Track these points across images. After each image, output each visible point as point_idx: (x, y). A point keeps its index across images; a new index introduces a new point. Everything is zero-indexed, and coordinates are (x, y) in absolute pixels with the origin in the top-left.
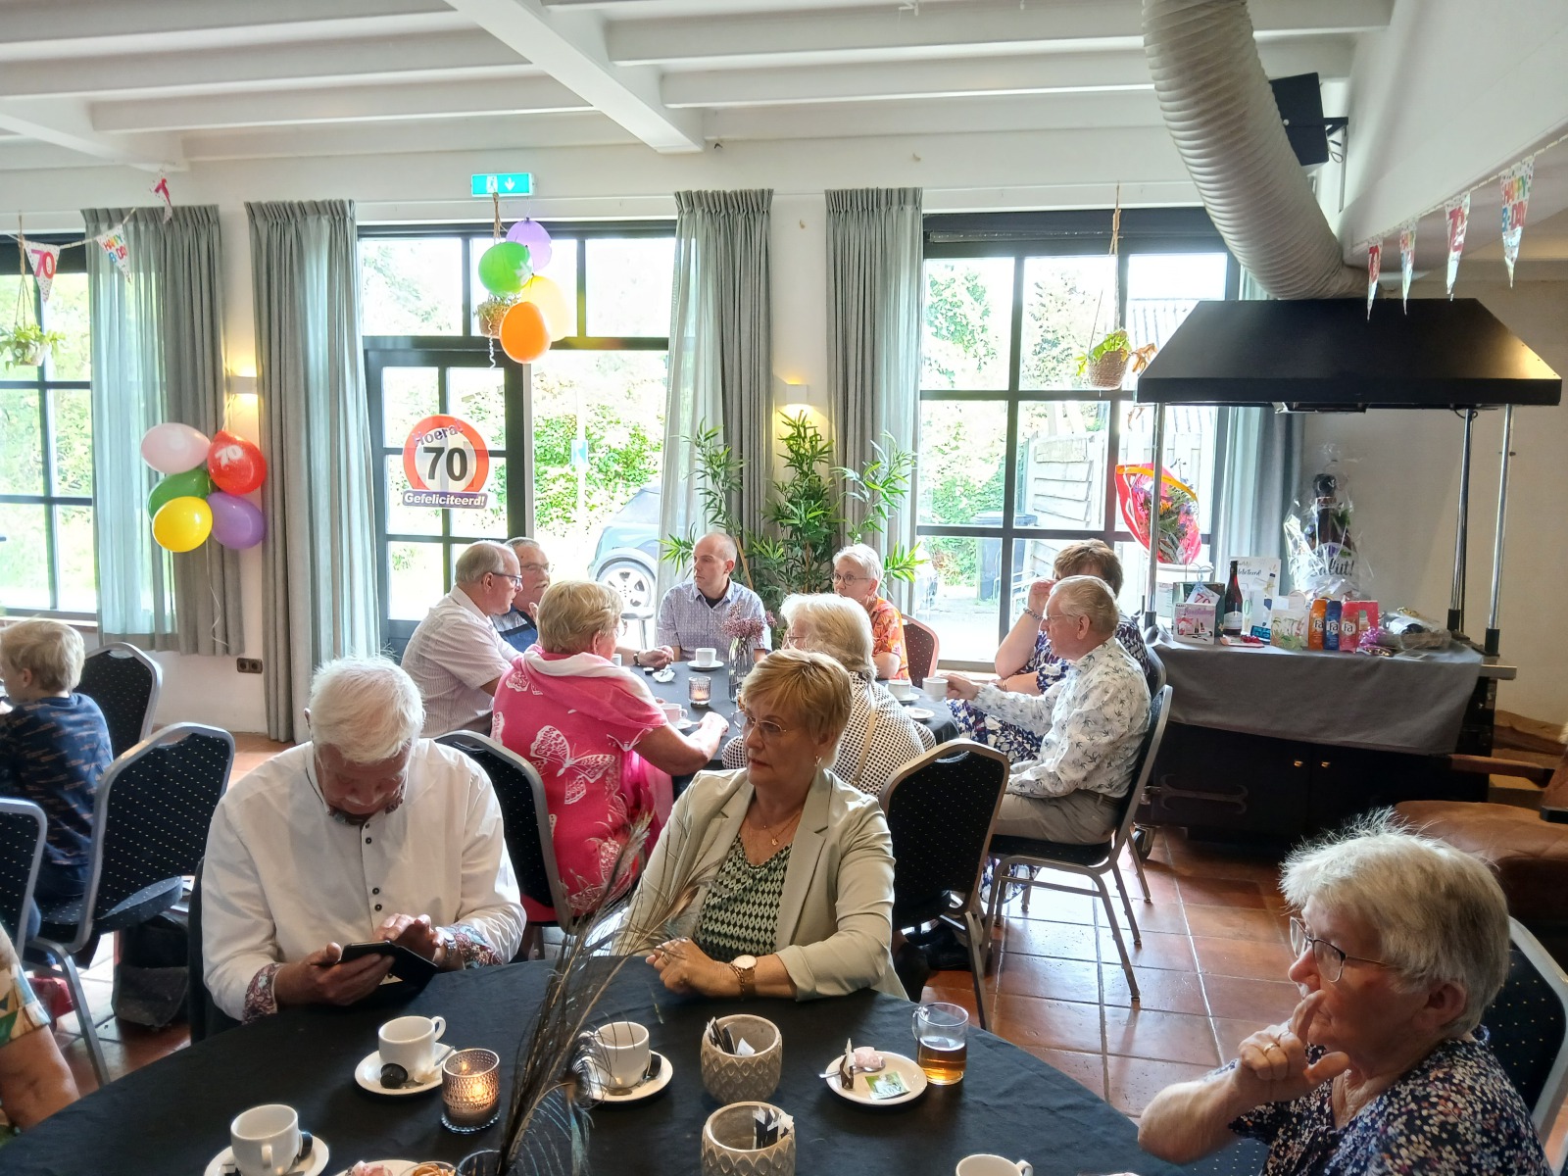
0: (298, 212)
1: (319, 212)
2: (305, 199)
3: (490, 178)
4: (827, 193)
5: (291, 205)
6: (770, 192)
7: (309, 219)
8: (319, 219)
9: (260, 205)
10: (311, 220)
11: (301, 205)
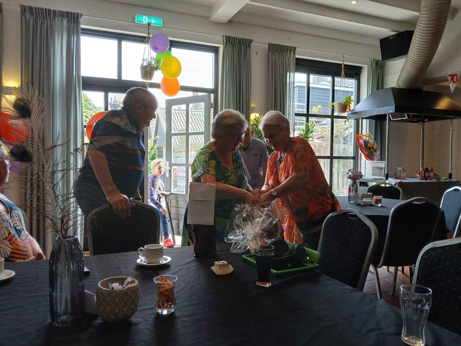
0: (52, 15)
1: (63, 17)
2: (57, 9)
3: (144, 17)
4: (269, 44)
5: (49, 10)
6: (251, 41)
7: (56, 19)
8: (62, 19)
9: (30, 8)
10: (58, 20)
11: (54, 11)
